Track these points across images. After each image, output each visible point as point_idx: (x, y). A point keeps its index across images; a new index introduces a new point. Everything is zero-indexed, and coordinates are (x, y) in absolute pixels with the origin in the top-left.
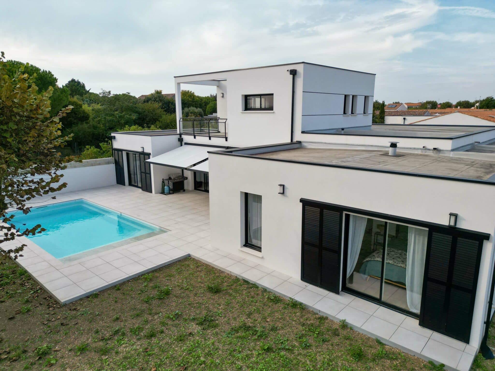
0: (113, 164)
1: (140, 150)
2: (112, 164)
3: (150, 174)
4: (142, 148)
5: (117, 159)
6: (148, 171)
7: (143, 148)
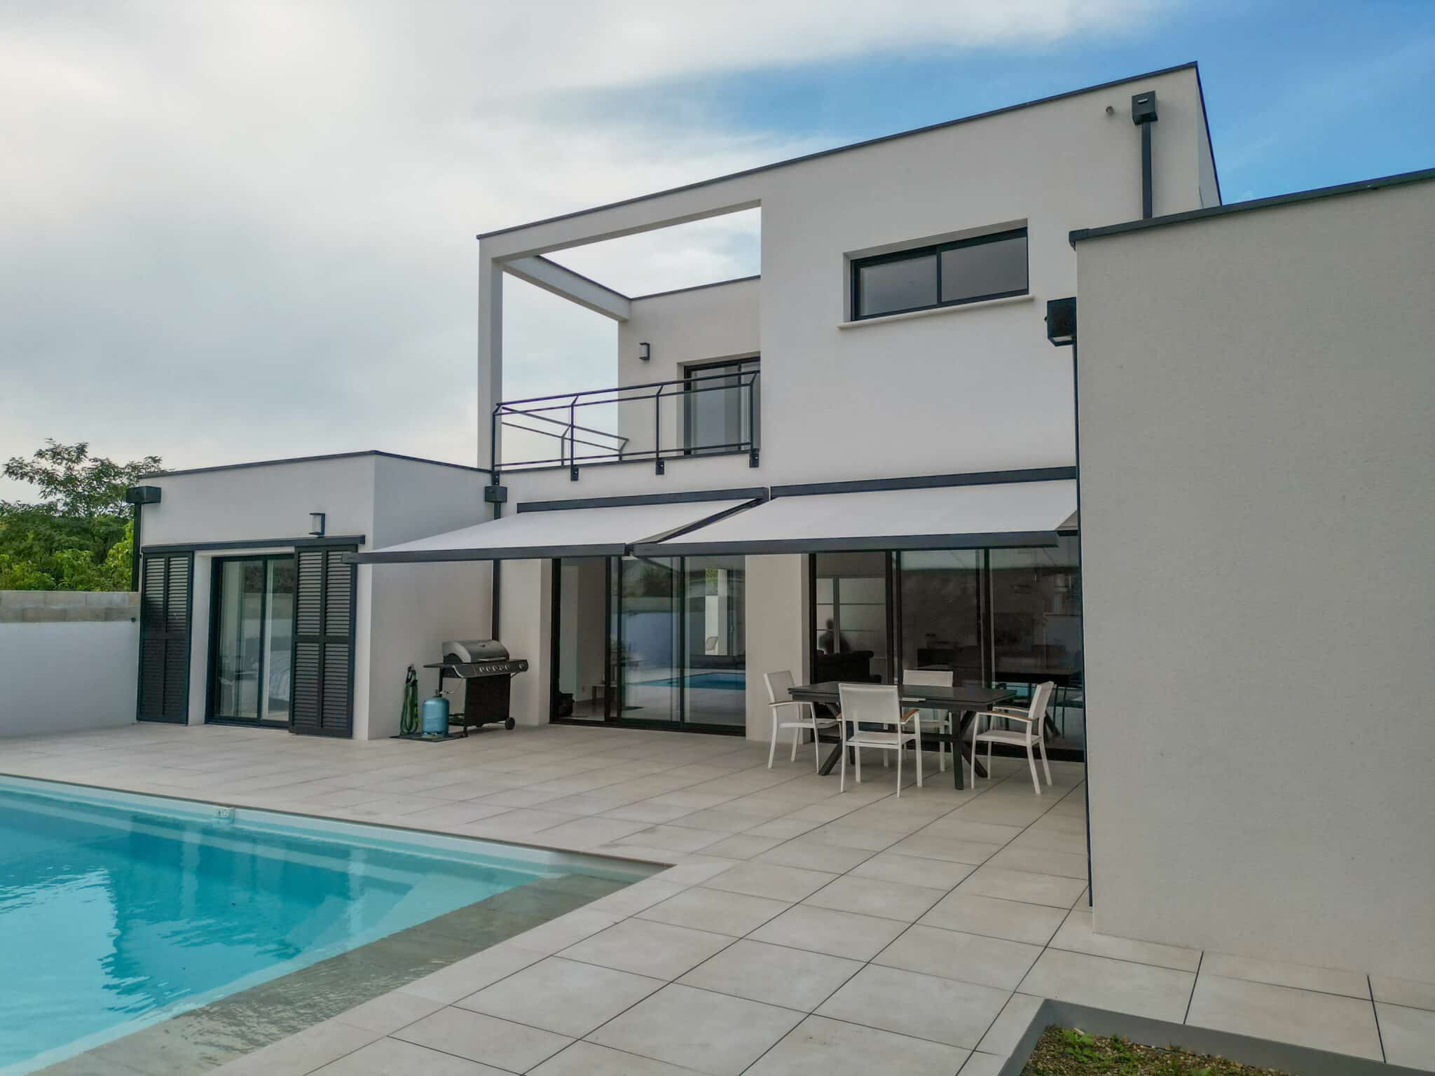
0: (133, 620)
1: (304, 529)
2: (125, 619)
3: (350, 640)
4: (319, 518)
5: (156, 594)
6: (337, 627)
7: (323, 516)
